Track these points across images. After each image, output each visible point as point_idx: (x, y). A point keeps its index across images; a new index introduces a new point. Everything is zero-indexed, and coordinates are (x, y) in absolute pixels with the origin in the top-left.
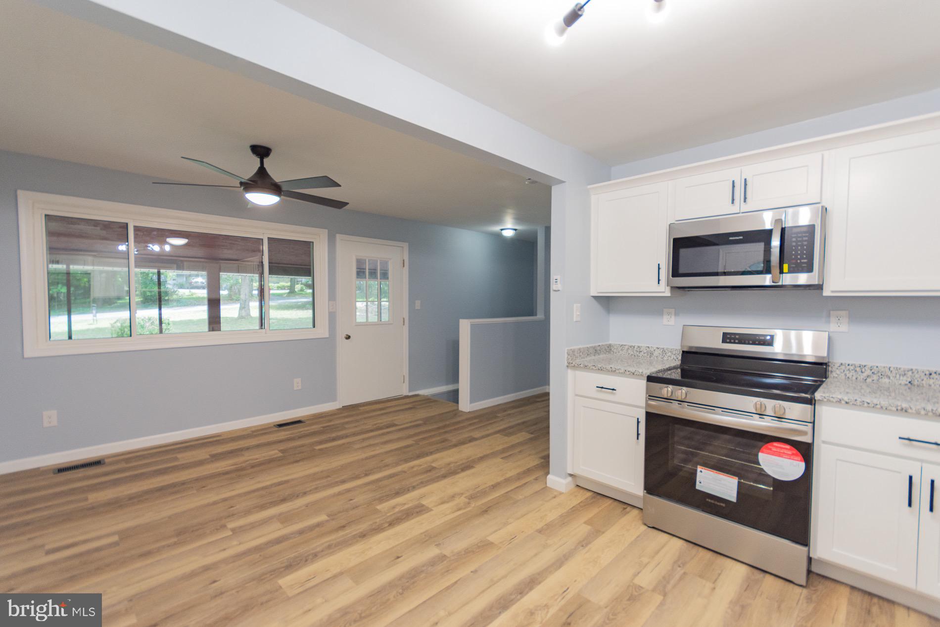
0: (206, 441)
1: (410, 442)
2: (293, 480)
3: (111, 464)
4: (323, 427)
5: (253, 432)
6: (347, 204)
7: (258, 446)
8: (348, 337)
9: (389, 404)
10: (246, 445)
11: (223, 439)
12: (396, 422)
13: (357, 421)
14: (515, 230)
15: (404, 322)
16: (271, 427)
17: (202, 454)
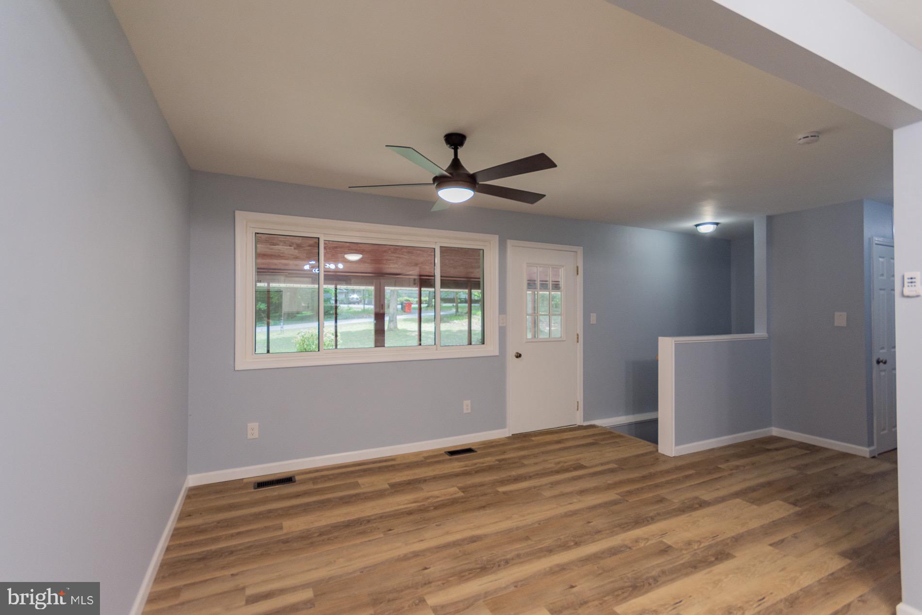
1: (611, 496)
2: (486, 536)
4: (499, 461)
5: (426, 458)
6: (542, 196)
7: (435, 478)
8: (519, 356)
9: (565, 436)
11: (398, 465)
12: (583, 463)
13: (535, 456)
14: (717, 224)
15: (578, 338)
16: (441, 455)
17: (381, 482)
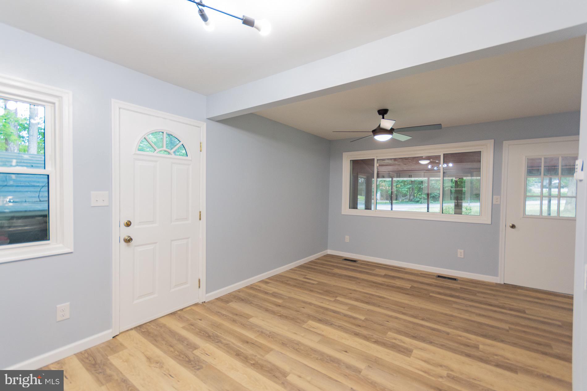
0: (394, 268)
1: (506, 326)
3: (359, 263)
8: (513, 226)
10: (403, 277)
16: (433, 275)
